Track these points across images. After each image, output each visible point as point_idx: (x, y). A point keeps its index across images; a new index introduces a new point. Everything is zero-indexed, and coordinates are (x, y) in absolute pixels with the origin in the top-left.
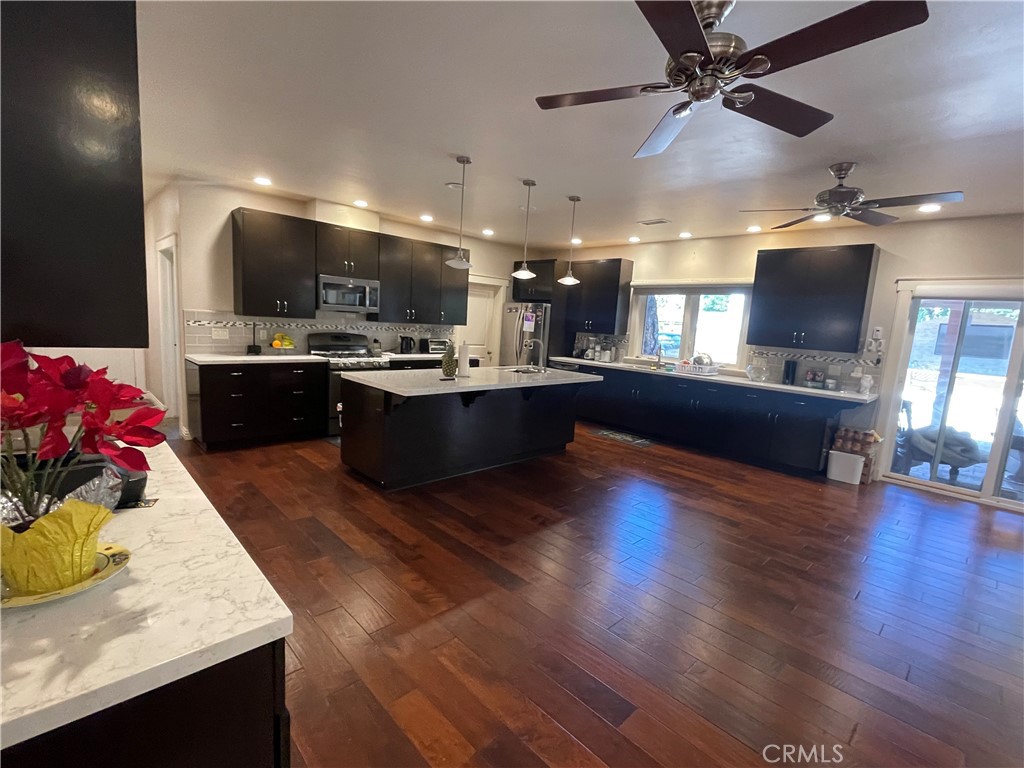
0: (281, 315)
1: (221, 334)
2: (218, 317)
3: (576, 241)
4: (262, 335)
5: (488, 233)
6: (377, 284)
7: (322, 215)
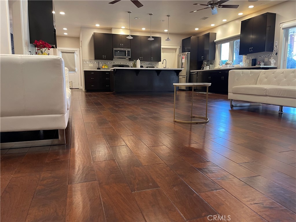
0: (104, 59)
1: (91, 65)
2: (90, 61)
3: (197, 29)
4: (101, 65)
5: (166, 31)
6: (130, 50)
7: (114, 32)
